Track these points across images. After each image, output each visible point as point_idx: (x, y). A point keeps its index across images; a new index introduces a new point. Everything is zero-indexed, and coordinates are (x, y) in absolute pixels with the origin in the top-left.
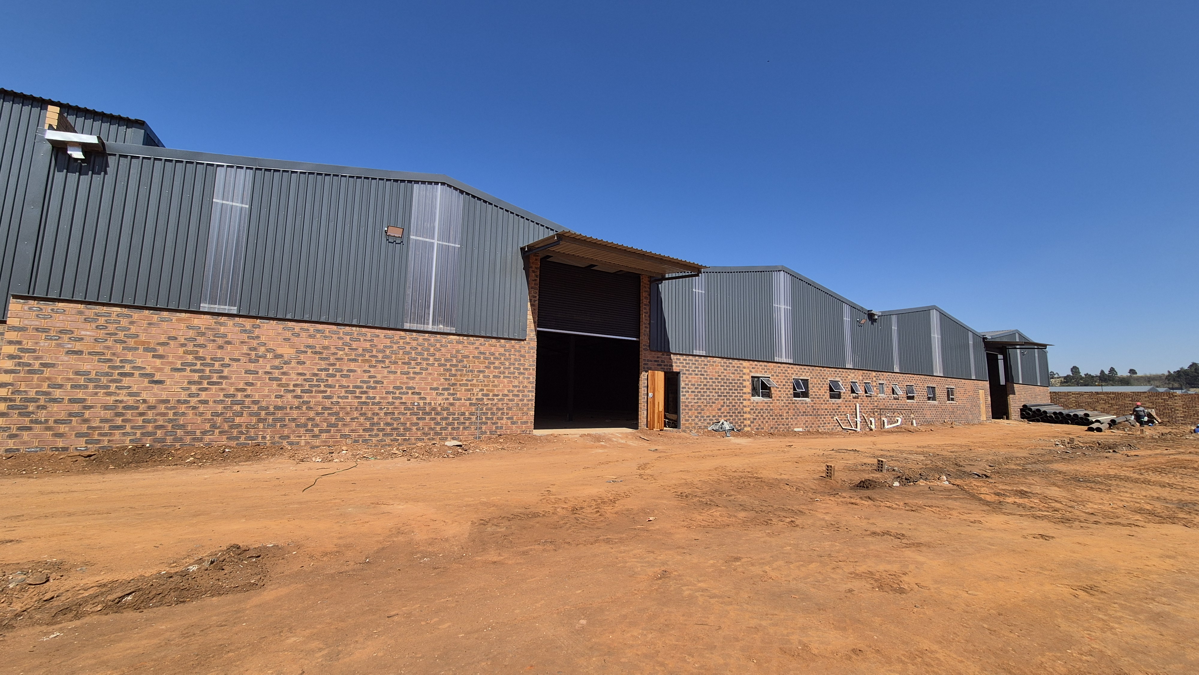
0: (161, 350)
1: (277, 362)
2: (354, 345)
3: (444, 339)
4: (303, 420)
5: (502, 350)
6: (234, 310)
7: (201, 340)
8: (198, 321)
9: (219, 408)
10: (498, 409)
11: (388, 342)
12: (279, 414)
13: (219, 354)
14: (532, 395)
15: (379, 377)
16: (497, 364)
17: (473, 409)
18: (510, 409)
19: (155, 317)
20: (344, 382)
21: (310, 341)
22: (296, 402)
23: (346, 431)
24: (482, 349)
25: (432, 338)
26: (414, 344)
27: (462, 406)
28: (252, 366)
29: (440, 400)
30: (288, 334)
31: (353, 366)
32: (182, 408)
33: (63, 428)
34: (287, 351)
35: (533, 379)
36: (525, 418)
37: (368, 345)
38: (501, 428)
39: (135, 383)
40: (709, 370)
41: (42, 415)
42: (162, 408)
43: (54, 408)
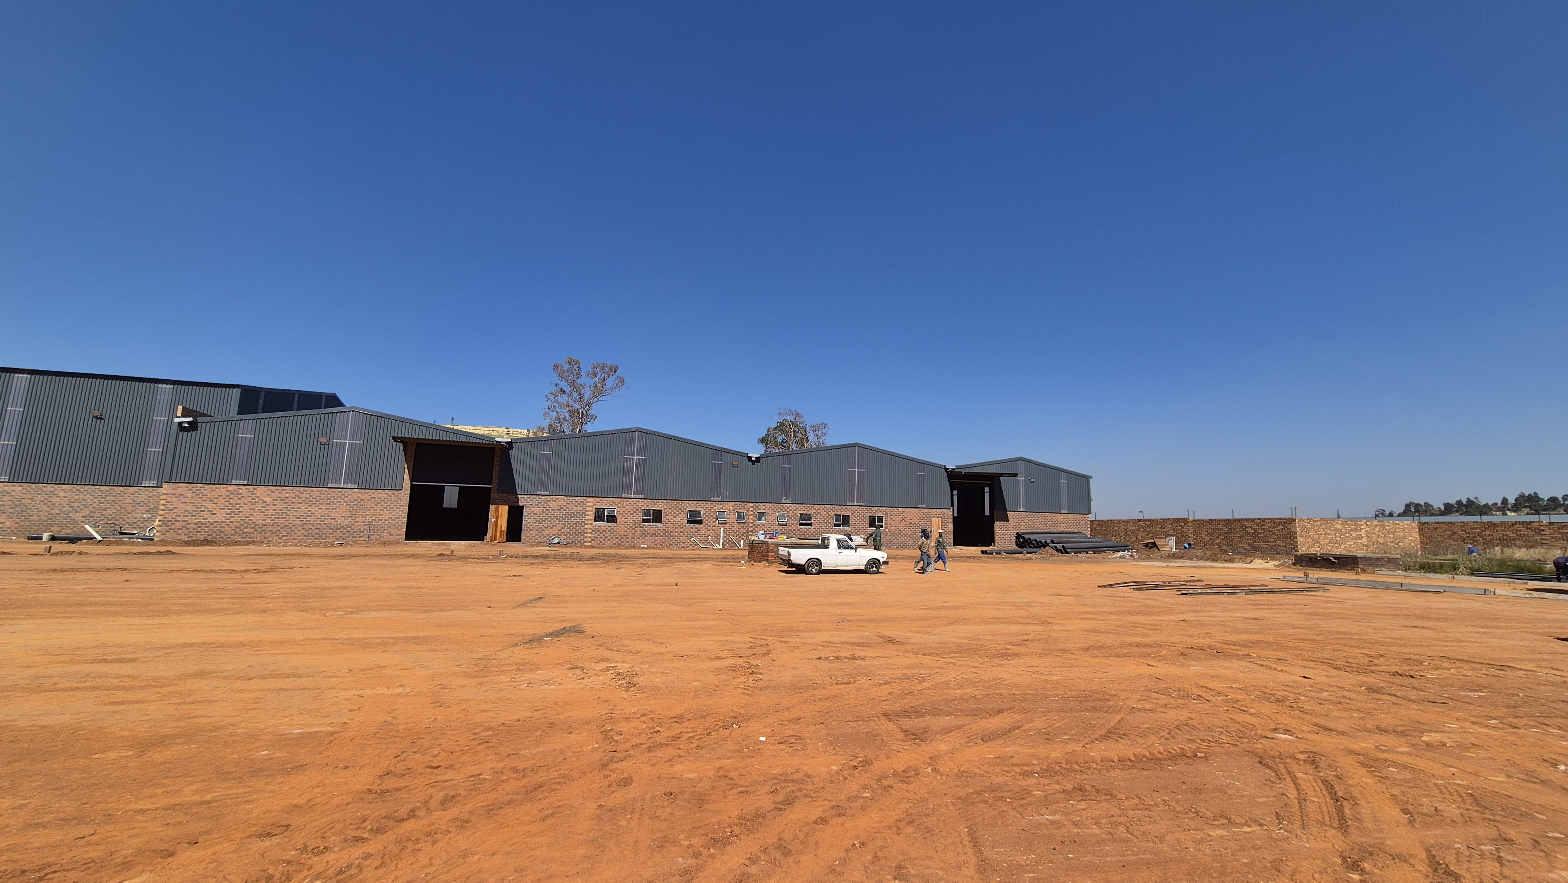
0: (216, 501)
1: (263, 505)
2: (301, 496)
3: (350, 491)
4: (275, 531)
5: (386, 496)
6: (246, 482)
7: (231, 496)
8: (231, 488)
9: (238, 525)
10: (382, 527)
11: (318, 494)
12: (264, 528)
13: (239, 501)
14: (405, 520)
15: (313, 511)
16: (382, 503)
17: (365, 527)
18: (390, 527)
19: (214, 487)
20: (295, 513)
21: (279, 495)
22: (272, 523)
23: (295, 536)
24: (373, 496)
25: (343, 491)
26: (333, 494)
27: (359, 524)
28: (252, 507)
29: (346, 522)
30: (269, 492)
31: (300, 505)
32: (223, 525)
33: (180, 532)
34: (268, 500)
35: (406, 510)
36: (399, 532)
37: (308, 496)
38: (383, 537)
39: (206, 514)
40: (552, 504)
41: (173, 527)
42: (215, 524)
43: (177, 524)
